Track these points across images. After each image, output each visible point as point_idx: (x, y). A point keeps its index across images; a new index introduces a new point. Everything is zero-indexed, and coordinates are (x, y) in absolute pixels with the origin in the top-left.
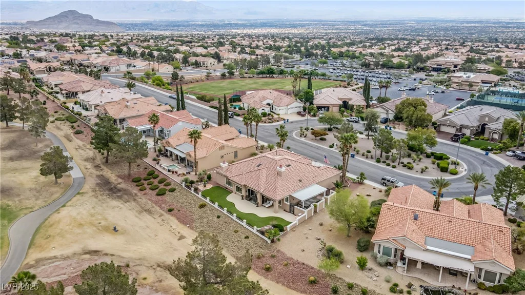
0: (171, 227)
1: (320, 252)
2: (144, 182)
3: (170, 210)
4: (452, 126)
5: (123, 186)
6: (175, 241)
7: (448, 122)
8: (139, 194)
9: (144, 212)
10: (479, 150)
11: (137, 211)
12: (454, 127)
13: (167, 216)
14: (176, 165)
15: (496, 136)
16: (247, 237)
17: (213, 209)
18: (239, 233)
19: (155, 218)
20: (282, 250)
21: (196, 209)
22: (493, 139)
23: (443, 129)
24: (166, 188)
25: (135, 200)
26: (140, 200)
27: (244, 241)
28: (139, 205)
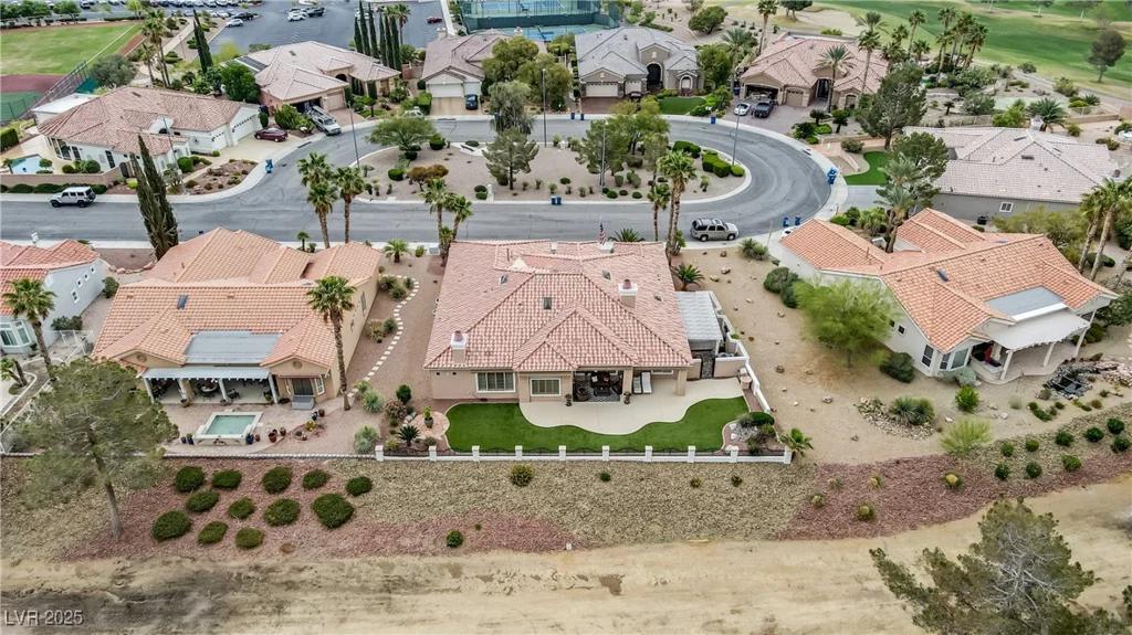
0: (537, 578)
1: (879, 423)
2: (211, 517)
3: (455, 541)
4: (607, 83)
5: (148, 576)
6: (616, 603)
7: (602, 76)
8: (267, 563)
9: (393, 596)
10: (687, 118)
11: (370, 610)
12: (612, 83)
13: (473, 562)
14: (228, 411)
15: (687, 85)
16: (737, 482)
17: (562, 469)
18: (706, 483)
19: (458, 590)
20: (829, 461)
21: (516, 494)
22: (684, 92)
23: (592, 91)
24: (327, 490)
25: (290, 585)
26: (304, 575)
27: (741, 492)
28: (336, 587)
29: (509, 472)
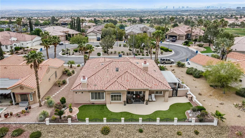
16: (197, 133)
17: (122, 128)
18: (184, 133)
29: (100, 129)
